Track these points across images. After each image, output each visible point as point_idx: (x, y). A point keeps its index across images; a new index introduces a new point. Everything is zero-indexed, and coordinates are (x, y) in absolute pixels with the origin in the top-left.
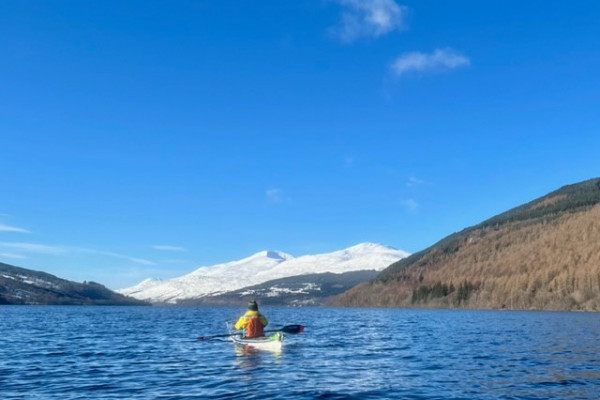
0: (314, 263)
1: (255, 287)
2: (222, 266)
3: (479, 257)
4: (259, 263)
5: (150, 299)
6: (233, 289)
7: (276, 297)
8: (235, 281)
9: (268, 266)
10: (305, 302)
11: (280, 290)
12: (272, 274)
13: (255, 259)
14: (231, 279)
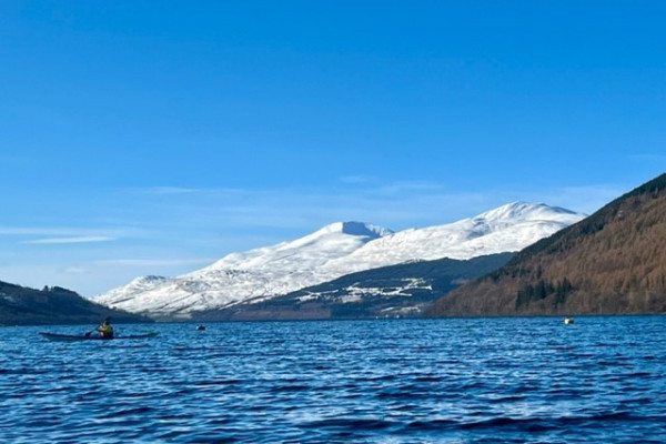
0: (423, 241)
1: (323, 287)
2: (265, 250)
3: (615, 240)
4: (329, 244)
5: (146, 311)
6: (284, 291)
7: (356, 304)
8: (287, 278)
9: (345, 249)
10: (405, 310)
11: (364, 291)
12: (351, 263)
13: (321, 237)
14: (280, 274)
